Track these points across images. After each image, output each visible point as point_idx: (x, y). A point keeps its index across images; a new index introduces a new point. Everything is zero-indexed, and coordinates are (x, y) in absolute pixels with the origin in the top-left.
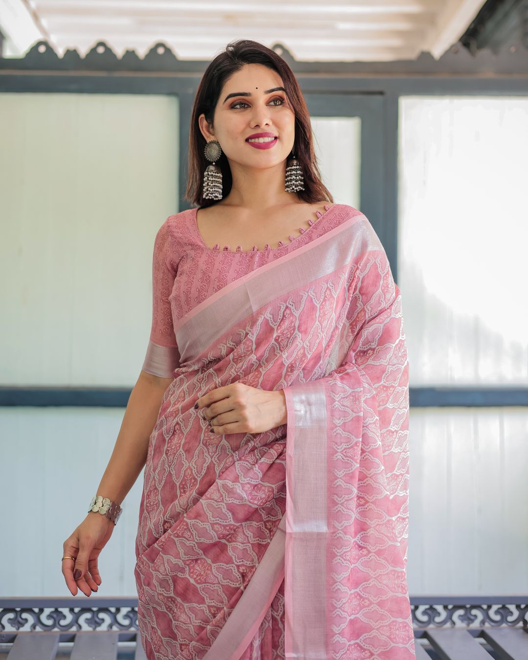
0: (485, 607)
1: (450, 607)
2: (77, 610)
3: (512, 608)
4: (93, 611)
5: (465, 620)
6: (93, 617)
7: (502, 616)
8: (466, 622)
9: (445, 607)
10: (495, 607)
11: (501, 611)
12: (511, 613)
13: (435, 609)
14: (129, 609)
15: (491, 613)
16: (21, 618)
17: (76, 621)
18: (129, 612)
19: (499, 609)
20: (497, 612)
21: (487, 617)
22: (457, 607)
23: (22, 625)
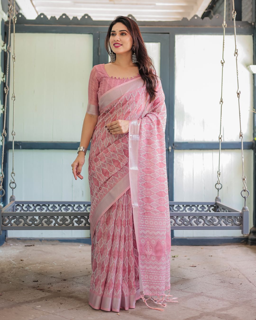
0: (196, 206)
1: (185, 206)
2: (61, 205)
3: (206, 206)
4: (66, 206)
5: (190, 210)
6: (66, 208)
7: (202, 209)
8: (190, 211)
9: (183, 206)
10: (200, 206)
11: (202, 207)
12: (205, 208)
13: (180, 206)
14: (78, 205)
15: (199, 208)
16: (42, 208)
17: (60, 209)
18: (78, 206)
19: (201, 206)
20: (201, 208)
21: (197, 209)
22: (187, 206)
23: (42, 210)
